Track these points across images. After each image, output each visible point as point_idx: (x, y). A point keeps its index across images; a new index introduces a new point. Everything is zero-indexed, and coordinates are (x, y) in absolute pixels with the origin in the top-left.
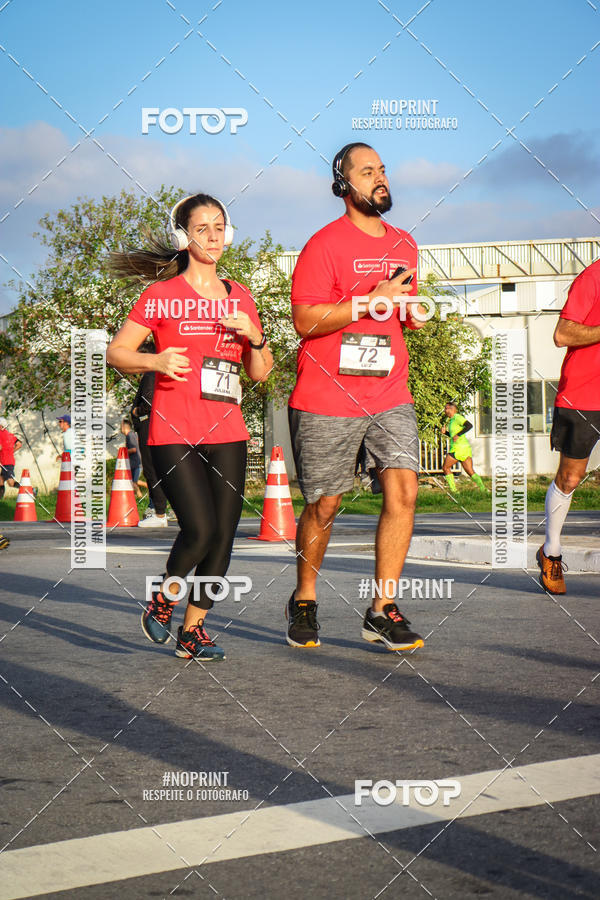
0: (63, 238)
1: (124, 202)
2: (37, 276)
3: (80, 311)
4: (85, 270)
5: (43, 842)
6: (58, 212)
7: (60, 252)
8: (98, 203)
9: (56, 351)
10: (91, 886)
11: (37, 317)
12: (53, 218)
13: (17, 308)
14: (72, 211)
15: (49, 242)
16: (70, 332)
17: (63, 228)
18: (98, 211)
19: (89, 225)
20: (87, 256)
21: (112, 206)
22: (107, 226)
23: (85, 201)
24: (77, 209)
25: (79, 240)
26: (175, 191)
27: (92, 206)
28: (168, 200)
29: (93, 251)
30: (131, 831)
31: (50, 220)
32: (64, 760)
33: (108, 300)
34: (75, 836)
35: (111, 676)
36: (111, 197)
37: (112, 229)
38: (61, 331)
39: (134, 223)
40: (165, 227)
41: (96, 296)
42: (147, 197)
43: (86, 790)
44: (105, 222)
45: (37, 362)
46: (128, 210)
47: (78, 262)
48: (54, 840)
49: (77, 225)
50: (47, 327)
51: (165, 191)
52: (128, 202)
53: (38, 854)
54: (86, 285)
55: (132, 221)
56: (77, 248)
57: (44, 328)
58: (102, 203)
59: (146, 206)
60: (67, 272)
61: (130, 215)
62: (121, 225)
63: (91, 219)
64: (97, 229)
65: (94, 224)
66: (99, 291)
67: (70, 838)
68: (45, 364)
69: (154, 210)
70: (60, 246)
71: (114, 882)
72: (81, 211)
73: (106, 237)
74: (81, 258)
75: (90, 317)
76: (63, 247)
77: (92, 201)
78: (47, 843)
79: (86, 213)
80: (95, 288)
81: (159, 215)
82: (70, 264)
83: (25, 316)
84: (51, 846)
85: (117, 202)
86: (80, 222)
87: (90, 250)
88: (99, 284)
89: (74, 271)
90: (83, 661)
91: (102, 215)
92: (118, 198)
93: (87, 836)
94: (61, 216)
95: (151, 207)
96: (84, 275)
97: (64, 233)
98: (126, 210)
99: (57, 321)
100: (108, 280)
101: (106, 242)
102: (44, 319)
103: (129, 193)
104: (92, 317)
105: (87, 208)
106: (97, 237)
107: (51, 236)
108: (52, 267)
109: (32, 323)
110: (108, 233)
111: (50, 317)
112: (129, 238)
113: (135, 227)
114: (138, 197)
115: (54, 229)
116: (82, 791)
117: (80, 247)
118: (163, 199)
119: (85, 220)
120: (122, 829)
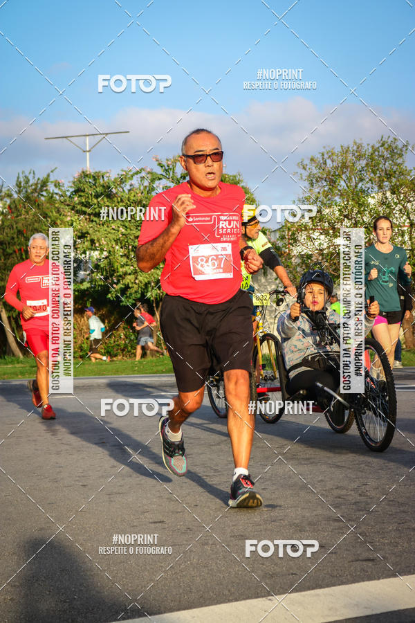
0: (314, 175)
1: (355, 148)
2: (297, 202)
3: (326, 225)
4: (330, 196)
5: (321, 587)
6: (310, 157)
7: (312, 184)
8: (338, 149)
9: (310, 253)
10: (356, 618)
11: (297, 230)
12: (307, 162)
13: (284, 224)
14: (320, 156)
15: (304, 178)
16: (320, 239)
17: (314, 168)
18: (337, 156)
19: (331, 166)
20: (331, 187)
21: (347, 151)
22: (344, 166)
23: (328, 149)
24: (323, 155)
25: (325, 176)
26: (391, 139)
27: (333, 151)
28: (386, 146)
29: (335, 183)
30: (381, 580)
31: (305, 163)
32: (331, 532)
33: (346, 216)
34: (342, 583)
35: (360, 474)
36: (346, 146)
37: (347, 167)
38: (314, 239)
39: (363, 163)
40: (385, 164)
41: (337, 213)
42: (371, 144)
43: (348, 552)
44: (343, 163)
45: (298, 261)
46: (358, 154)
47: (324, 191)
48: (328, 586)
49: (323, 166)
50: (304, 236)
51: (384, 140)
52: (358, 148)
53: (318, 595)
54: (330, 207)
55: (361, 162)
56: (323, 182)
57: (302, 237)
58: (340, 150)
59: (371, 150)
60: (317, 198)
61: (359, 157)
62: (353, 164)
63: (333, 161)
64: (337, 168)
65: (335, 164)
66: (340, 210)
67: (339, 585)
68: (303, 262)
69: (377, 153)
70: (312, 180)
71: (372, 615)
72: (326, 156)
73: (343, 173)
74: (326, 189)
75: (333, 229)
76: (314, 181)
77: (333, 149)
78: (324, 587)
79: (329, 157)
80: (336, 209)
81: (380, 156)
82: (319, 193)
83: (289, 230)
84: (327, 590)
85: (350, 148)
86: (325, 164)
87: (332, 183)
88: (339, 206)
89: (322, 197)
90: (339, 464)
91: (340, 158)
92: (351, 146)
93: (351, 583)
94: (312, 160)
95: (374, 151)
96: (329, 200)
97: (315, 171)
98: (356, 154)
99: (311, 232)
100: (346, 203)
101: (344, 177)
102: (302, 230)
103: (358, 141)
104: (335, 228)
105: (330, 154)
106: (337, 173)
107: (305, 174)
108: (307, 195)
109: (293, 234)
110: (345, 170)
111: (306, 229)
112: (359, 173)
113: (363, 165)
114: (365, 145)
115: (307, 169)
116: (346, 552)
117: (325, 181)
118: (383, 145)
119: (329, 162)
120: (375, 579)
